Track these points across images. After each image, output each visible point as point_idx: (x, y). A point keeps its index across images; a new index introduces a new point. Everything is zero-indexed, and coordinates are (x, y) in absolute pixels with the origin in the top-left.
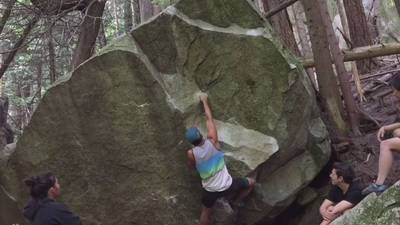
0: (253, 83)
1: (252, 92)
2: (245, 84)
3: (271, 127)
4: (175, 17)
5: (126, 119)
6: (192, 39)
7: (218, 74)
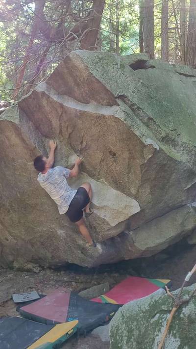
0: (114, 154)
1: (115, 161)
2: (108, 154)
3: (133, 191)
4: (43, 93)
5: (23, 172)
6: (60, 113)
7: (85, 143)
